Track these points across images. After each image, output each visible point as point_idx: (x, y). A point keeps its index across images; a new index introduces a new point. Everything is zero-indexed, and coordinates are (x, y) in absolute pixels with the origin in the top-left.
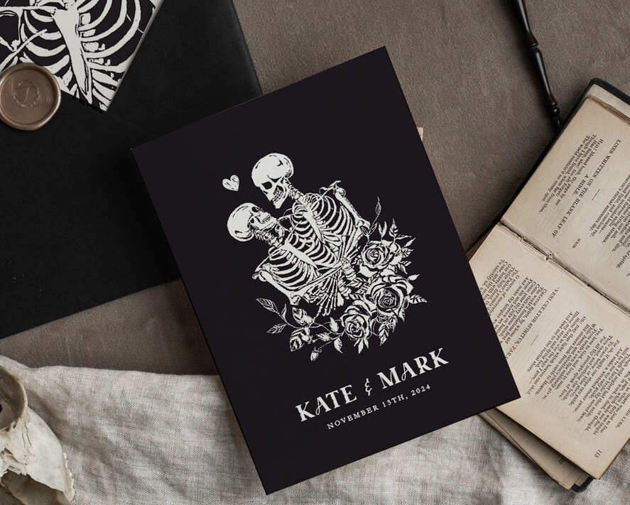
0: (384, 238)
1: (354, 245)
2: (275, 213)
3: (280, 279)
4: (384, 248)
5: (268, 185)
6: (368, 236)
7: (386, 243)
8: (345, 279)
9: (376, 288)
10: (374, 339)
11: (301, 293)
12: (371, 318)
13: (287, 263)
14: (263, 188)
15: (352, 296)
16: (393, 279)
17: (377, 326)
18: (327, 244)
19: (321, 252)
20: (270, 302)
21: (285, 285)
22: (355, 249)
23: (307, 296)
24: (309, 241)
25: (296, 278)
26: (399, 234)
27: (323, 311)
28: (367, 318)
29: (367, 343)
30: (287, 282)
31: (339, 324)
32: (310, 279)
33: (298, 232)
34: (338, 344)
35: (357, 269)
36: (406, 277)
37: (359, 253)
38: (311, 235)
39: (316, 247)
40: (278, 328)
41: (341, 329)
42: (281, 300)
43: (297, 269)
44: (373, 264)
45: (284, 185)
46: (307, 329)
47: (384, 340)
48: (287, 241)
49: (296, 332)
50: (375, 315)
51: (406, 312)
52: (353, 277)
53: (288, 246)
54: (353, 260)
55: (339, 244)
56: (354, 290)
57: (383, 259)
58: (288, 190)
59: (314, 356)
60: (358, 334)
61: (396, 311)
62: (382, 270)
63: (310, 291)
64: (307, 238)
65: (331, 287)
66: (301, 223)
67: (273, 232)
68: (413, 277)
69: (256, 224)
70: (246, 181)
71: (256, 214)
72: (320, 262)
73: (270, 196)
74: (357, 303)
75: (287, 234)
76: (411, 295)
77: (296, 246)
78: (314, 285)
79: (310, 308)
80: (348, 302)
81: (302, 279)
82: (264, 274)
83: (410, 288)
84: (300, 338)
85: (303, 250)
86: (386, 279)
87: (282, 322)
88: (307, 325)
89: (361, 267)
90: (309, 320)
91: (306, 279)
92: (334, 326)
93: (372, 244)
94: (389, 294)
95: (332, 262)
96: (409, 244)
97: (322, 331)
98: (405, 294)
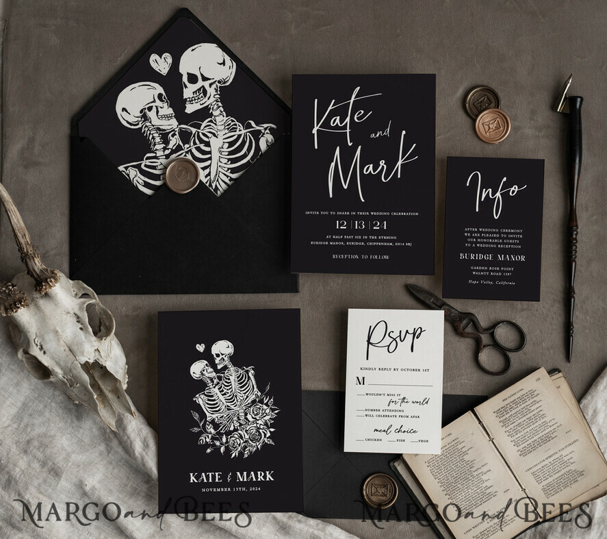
0: (265, 404)
1: (249, 402)
2: (216, 371)
3: (207, 405)
4: (263, 409)
5: (218, 355)
6: (257, 400)
7: (265, 407)
8: (238, 417)
9: (252, 428)
10: (241, 454)
11: (214, 416)
12: (244, 443)
13: (213, 399)
14: (215, 356)
15: (239, 428)
16: (262, 427)
17: (245, 447)
18: (236, 396)
19: (232, 399)
20: (197, 415)
21: (208, 409)
22: (249, 404)
23: (216, 419)
24: (228, 392)
25: (214, 407)
26: (273, 405)
27: (221, 429)
28: (242, 441)
29: (237, 454)
30: (209, 408)
31: (227, 439)
32: (221, 411)
33: (224, 385)
34: (222, 449)
35: (246, 414)
36: (269, 428)
37: (250, 407)
38: (230, 389)
39: (230, 396)
40: (196, 430)
41: (227, 442)
42: (203, 416)
43: (217, 403)
44: (255, 415)
45: (226, 359)
46: (210, 436)
47: (246, 456)
48: (217, 387)
49: (204, 435)
50: (246, 442)
51: (262, 446)
52: (242, 418)
53: (216, 390)
54: (246, 410)
55: (242, 398)
56: (241, 425)
57: (260, 415)
58: (227, 362)
59: (209, 451)
60: (235, 448)
61: (258, 444)
62: (258, 420)
63: (219, 417)
64: (227, 390)
65: (230, 419)
66: (227, 381)
67: (212, 380)
68: (272, 430)
69: (205, 372)
70: (208, 349)
71: (206, 367)
72: (229, 404)
73: (217, 361)
74: (240, 432)
75: (218, 383)
76: (268, 438)
77: (220, 392)
78: (222, 415)
79: (216, 426)
80: (236, 430)
81: (217, 409)
82: (200, 399)
83: (268, 435)
84: (205, 439)
85: (223, 395)
86: (258, 425)
87: (199, 427)
88: (211, 433)
89: (248, 415)
90: (213, 431)
91: (219, 410)
92: (224, 440)
93: (258, 405)
94: (257, 434)
95: (235, 406)
96: (276, 412)
97: (217, 439)
98: (265, 437)
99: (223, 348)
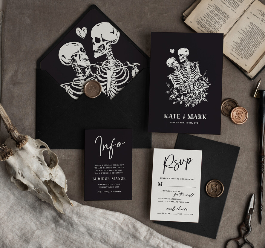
0: (204, 81)
1: (195, 79)
2: (180, 63)
3: (174, 80)
4: (202, 83)
5: (181, 55)
6: (200, 79)
7: (203, 82)
8: (190, 87)
9: (197, 93)
10: (190, 105)
11: (178, 86)
12: (192, 100)
13: (177, 77)
14: (179, 56)
15: (190, 92)
17: (193, 102)
18: (189, 76)
19: (187, 78)
20: (169, 85)
22: (195, 80)
23: (179, 87)
24: (185, 74)
26: (208, 81)
27: (181, 93)
28: (191, 99)
29: (188, 105)
30: (175, 81)
31: (184, 97)
32: (181, 83)
33: (183, 70)
34: (181, 103)
35: (194, 86)
36: (205, 93)
37: (196, 82)
38: (186, 72)
39: (186, 76)
40: (168, 92)
41: (184, 99)
42: (172, 85)
43: (179, 79)
44: (198, 86)
45: (185, 57)
46: (175, 96)
47: (193, 106)
48: (180, 71)
49: (172, 95)
50: (193, 99)
51: (201, 102)
52: (192, 87)
53: (179, 73)
54: (194, 83)
55: (192, 77)
56: (191, 91)
57: (201, 86)
58: (185, 59)
59: (174, 103)
60: (187, 102)
61: (199, 101)
62: (200, 89)
63: (180, 86)
64: (185, 73)
65: (186, 87)
66: (185, 68)
67: (177, 68)
68: (207, 94)
69: (174, 64)
70: (176, 52)
71: (175, 61)
72: (185, 80)
73: (180, 58)
74: (190, 94)
75: (180, 69)
76: (204, 98)
77: (181, 74)
78: (181, 85)
79: (178, 91)
80: (188, 93)
81: (179, 82)
82: (171, 77)
83: (205, 96)
84: (173, 97)
85: (183, 75)
86: (200, 91)
87: (170, 91)
88: (176, 94)
89: (195, 86)
90: (177, 93)
91: (180, 83)
92: (182, 98)
93: (200, 81)
94: (199, 95)
95: (188, 81)
96: (209, 85)
97: (179, 97)
98: (203, 97)
99: (184, 52)
